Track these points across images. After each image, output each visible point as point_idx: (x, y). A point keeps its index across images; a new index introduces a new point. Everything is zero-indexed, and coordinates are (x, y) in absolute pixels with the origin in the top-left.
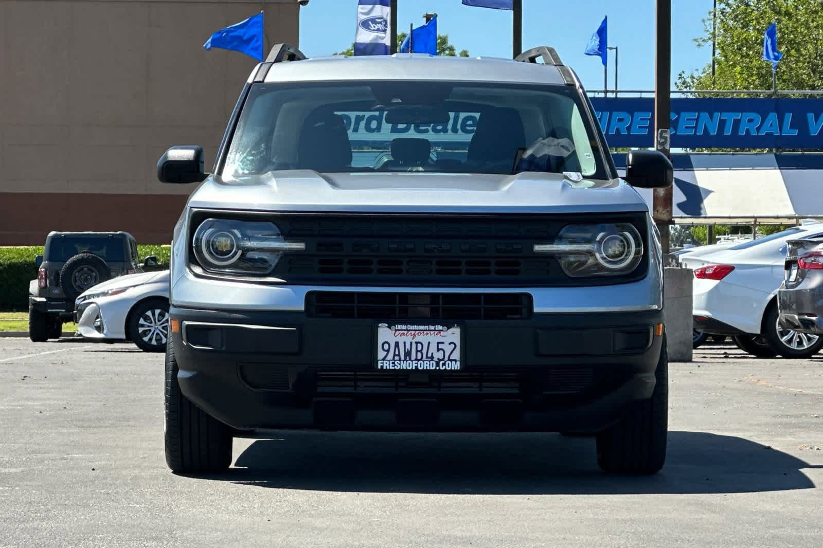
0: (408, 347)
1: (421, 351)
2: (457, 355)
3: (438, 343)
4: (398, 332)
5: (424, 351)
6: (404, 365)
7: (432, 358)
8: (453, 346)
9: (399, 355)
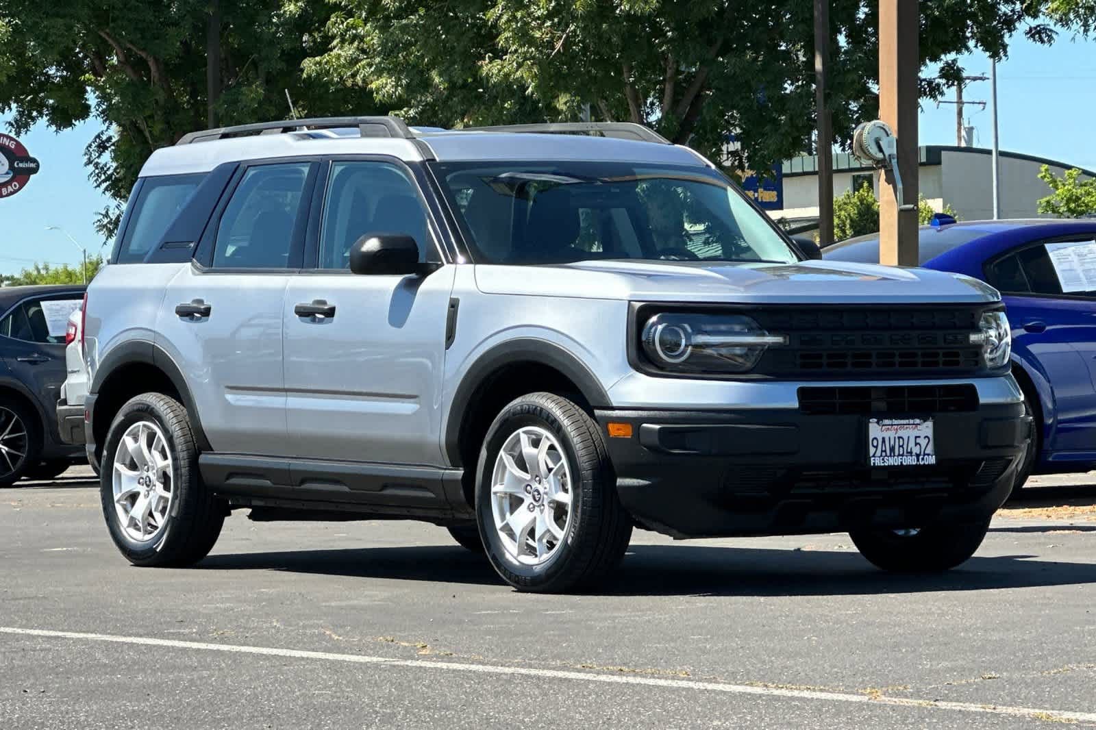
0: (892, 443)
1: (902, 446)
2: (930, 450)
3: (916, 437)
4: (884, 428)
5: (905, 446)
6: (891, 461)
7: (911, 453)
8: (927, 439)
9: (885, 451)
